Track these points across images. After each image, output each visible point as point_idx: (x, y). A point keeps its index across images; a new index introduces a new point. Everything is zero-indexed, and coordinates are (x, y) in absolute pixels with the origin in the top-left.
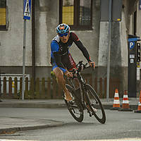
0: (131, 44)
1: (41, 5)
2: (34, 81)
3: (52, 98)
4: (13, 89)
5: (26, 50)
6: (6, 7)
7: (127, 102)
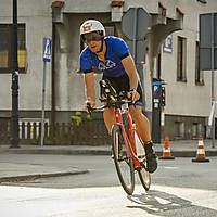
0: (156, 88)
1: (62, 47)
3: (72, 144)
4: (32, 134)
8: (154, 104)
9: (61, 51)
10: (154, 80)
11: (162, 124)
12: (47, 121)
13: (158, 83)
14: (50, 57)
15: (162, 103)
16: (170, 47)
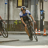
0: (41, 13)
2: (8, 25)
3: (14, 31)
7: (40, 32)
8: (41, 18)
10: (41, 10)
11: (44, 24)
12: (6, 23)
13: (42, 11)
14: (7, 3)
15: (44, 18)
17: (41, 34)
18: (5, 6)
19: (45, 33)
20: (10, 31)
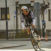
1: (18, 13)
2: (17, 34)
3: (22, 38)
4: (12, 36)
5: (15, 25)
6: (9, 14)
7: (42, 38)
8: (43, 27)
9: (18, 14)
10: (42, 21)
11: (45, 32)
12: (15, 32)
15: (45, 27)
16: (46, 12)
17: (43, 40)
18: (14, 19)
19: (46, 39)
20: (19, 38)
